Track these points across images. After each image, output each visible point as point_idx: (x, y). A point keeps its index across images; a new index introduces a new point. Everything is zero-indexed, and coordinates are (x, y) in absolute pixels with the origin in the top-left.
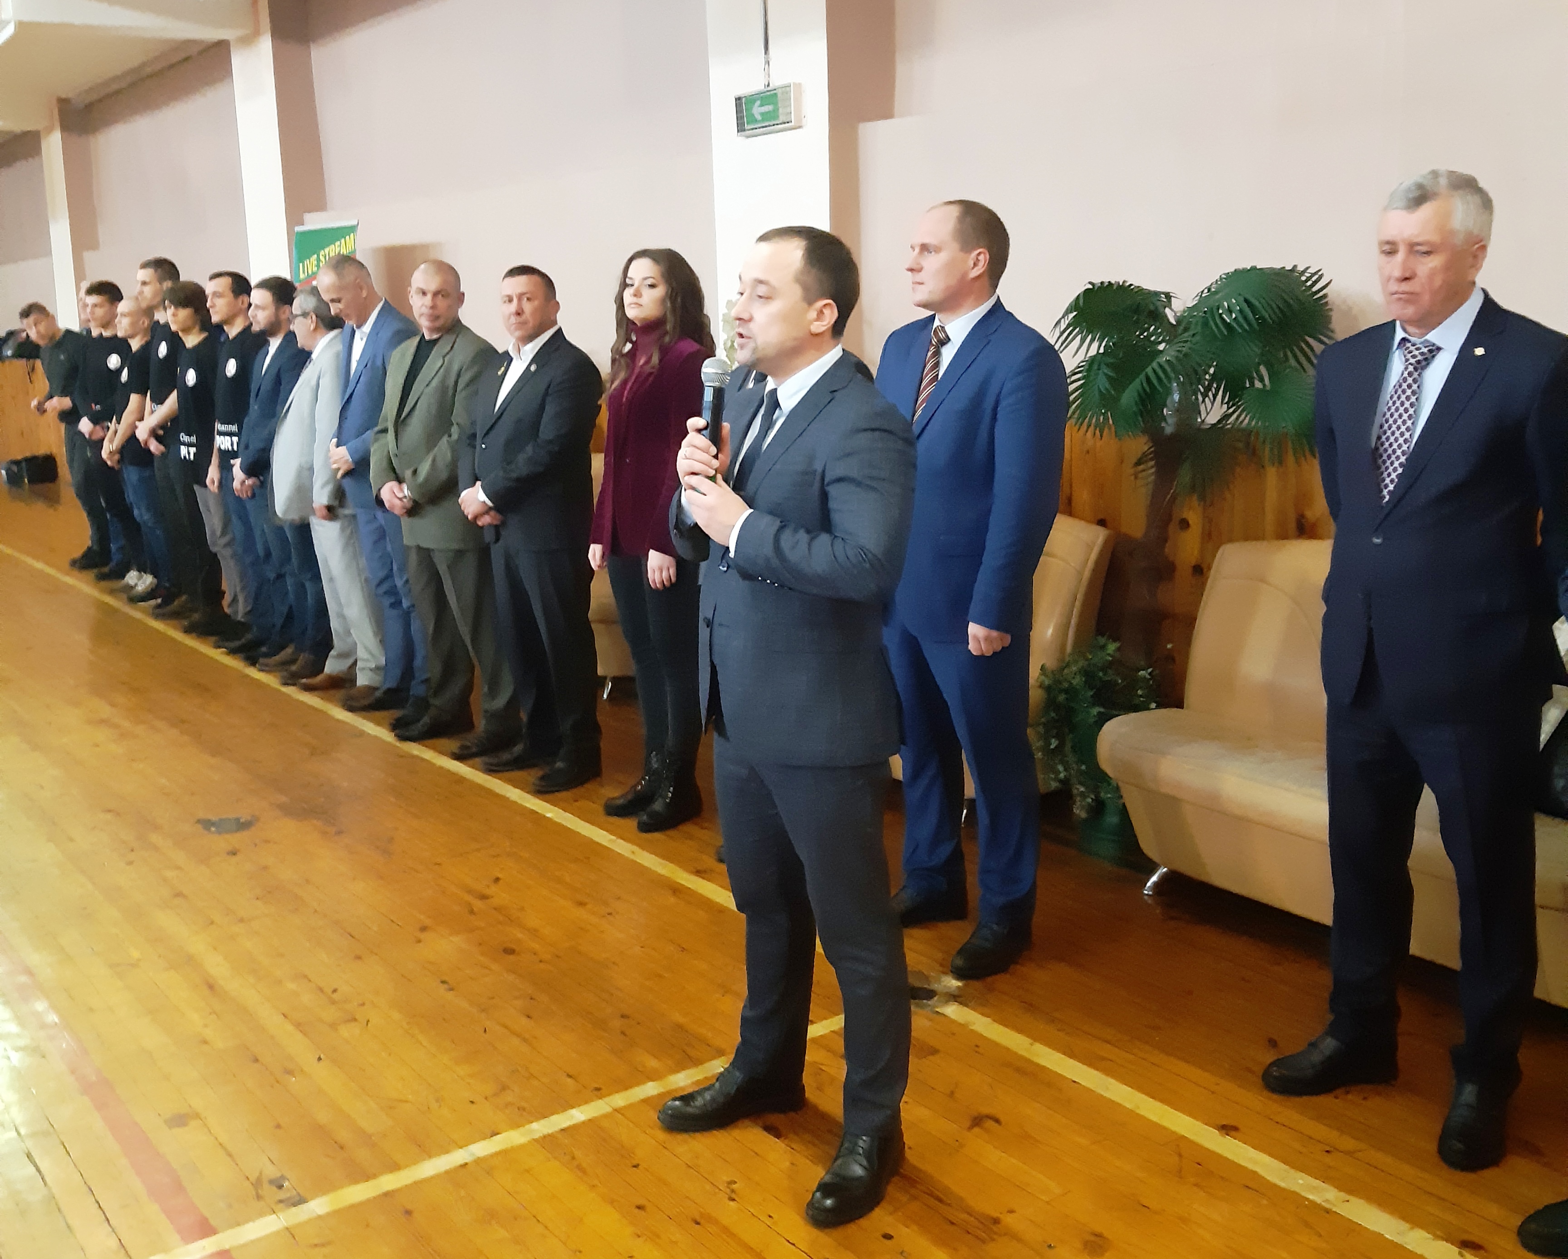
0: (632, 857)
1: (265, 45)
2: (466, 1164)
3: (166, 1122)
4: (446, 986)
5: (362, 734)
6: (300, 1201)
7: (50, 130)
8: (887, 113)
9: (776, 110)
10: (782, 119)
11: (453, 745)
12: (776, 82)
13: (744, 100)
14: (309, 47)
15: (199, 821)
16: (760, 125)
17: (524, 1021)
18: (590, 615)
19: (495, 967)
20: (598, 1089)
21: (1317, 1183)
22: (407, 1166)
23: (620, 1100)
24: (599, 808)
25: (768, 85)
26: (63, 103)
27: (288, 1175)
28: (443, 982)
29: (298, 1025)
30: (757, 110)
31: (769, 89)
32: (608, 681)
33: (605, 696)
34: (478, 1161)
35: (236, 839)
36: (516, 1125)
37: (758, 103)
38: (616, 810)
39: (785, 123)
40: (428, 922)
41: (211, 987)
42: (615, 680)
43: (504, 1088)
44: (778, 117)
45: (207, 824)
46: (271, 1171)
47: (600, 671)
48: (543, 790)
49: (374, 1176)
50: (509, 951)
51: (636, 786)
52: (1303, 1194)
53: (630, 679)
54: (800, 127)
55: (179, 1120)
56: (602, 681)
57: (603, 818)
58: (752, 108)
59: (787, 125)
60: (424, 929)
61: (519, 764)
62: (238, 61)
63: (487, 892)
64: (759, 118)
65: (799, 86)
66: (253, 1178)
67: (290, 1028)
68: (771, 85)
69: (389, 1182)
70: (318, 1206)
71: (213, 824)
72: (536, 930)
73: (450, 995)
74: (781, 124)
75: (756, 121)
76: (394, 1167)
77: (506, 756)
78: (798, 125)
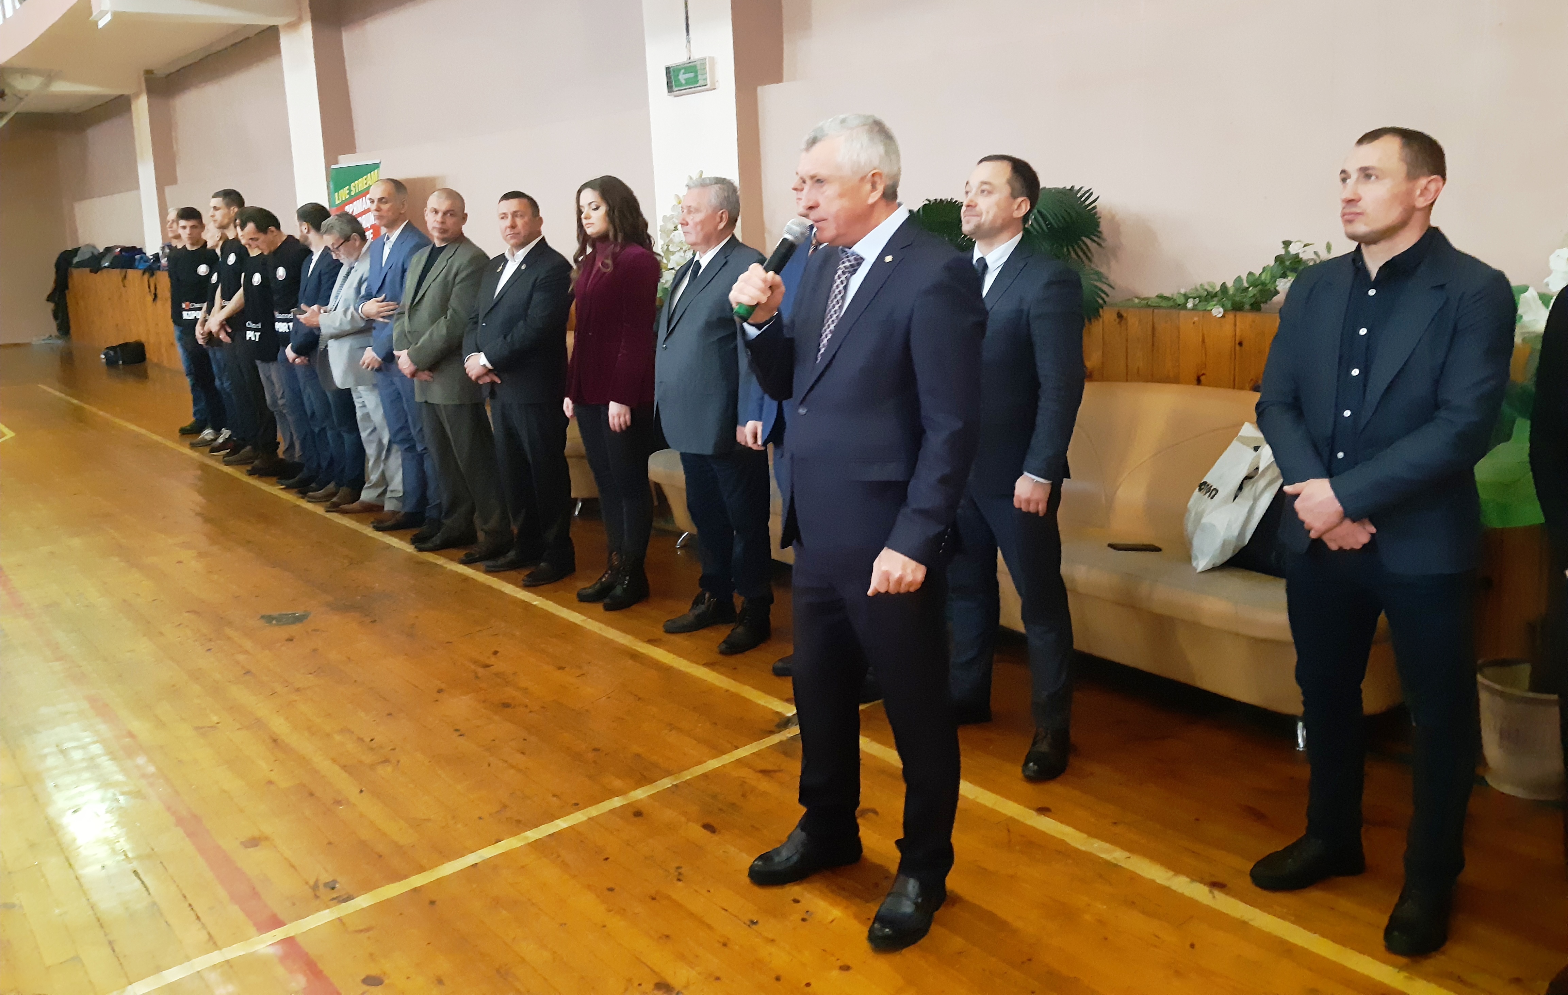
0: (599, 632)
1: (307, 30)
2: (476, 864)
3: (242, 843)
4: (459, 733)
5: (389, 547)
6: (349, 898)
7: (137, 95)
8: (778, 78)
9: (696, 76)
10: (700, 83)
11: (462, 553)
12: (696, 56)
13: (671, 69)
14: (341, 31)
15: (263, 617)
16: (685, 88)
17: (519, 756)
18: (567, 451)
19: (496, 718)
20: (577, 804)
21: (1107, 846)
22: (430, 868)
23: (594, 811)
24: (574, 596)
25: (690, 58)
26: (148, 73)
27: (339, 880)
28: (457, 730)
29: (344, 767)
30: (682, 77)
31: (690, 61)
32: (578, 502)
33: (577, 513)
34: (485, 862)
35: (294, 629)
36: (514, 834)
37: (683, 71)
38: (585, 598)
39: (703, 86)
40: (443, 686)
41: (275, 741)
42: (584, 501)
43: (505, 806)
44: (698, 81)
45: (269, 619)
46: (325, 878)
47: (573, 495)
48: (531, 584)
49: (406, 877)
50: (506, 705)
51: (601, 579)
52: (1098, 854)
53: (596, 500)
54: (714, 89)
55: (254, 842)
56: (575, 501)
57: (577, 603)
58: (678, 75)
59: (704, 87)
60: (440, 691)
61: (513, 566)
62: (285, 41)
63: (488, 662)
64: (683, 82)
65: (712, 59)
66: (312, 883)
67: (337, 768)
68: (692, 58)
69: (418, 880)
70: (363, 901)
71: (273, 618)
72: (526, 689)
73: (461, 740)
74: (700, 86)
75: (681, 85)
76: (421, 869)
77: (502, 561)
78: (712, 88)
